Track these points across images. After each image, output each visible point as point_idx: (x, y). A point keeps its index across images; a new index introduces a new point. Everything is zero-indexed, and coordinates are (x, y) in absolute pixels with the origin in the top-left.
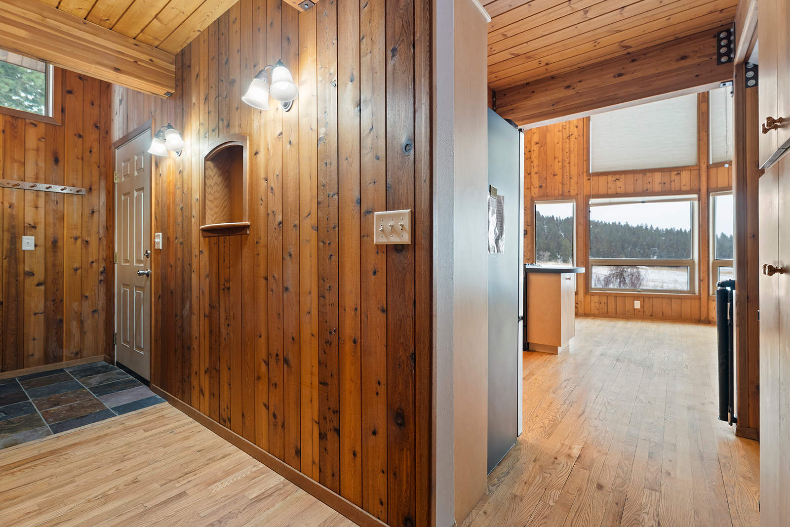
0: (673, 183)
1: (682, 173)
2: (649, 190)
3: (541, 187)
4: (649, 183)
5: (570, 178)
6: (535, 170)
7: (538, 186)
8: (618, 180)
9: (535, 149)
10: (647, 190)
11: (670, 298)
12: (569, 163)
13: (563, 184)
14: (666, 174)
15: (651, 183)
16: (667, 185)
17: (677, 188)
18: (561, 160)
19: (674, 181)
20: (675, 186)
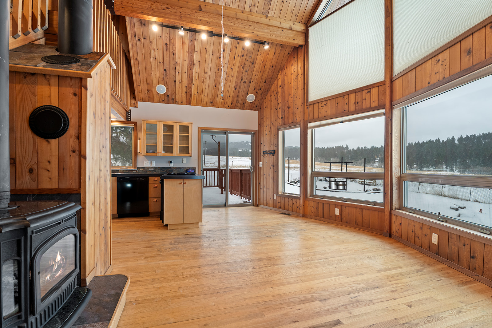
0: (364, 101)
1: (371, 90)
2: (346, 110)
3: (282, 118)
4: (346, 104)
5: (297, 109)
6: (279, 106)
7: (280, 118)
8: (326, 105)
9: (279, 91)
10: (345, 110)
11: (362, 208)
12: (297, 97)
13: (293, 114)
14: (359, 94)
15: (348, 104)
16: (360, 104)
17: (368, 106)
18: (292, 96)
19: (365, 99)
20: (367, 104)
